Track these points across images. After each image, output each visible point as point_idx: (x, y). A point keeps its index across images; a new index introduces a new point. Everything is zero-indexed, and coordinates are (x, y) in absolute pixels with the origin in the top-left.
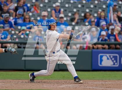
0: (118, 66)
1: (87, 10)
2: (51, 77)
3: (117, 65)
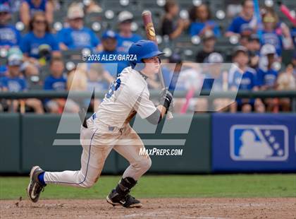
0: (285, 158)
1: (197, 2)
2: (96, 192)
3: (283, 157)
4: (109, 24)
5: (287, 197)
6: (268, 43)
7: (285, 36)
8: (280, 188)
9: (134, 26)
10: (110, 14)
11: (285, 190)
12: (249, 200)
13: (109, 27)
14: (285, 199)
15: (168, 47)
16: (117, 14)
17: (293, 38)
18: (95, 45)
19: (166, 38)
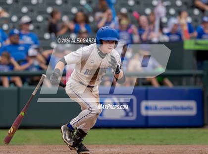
1: (74, 10)
3: (133, 117)
4: (14, 25)
5: (135, 145)
6: (122, 39)
7: (135, 34)
8: (130, 138)
9: (31, 27)
10: (14, 19)
11: (134, 139)
12: (109, 146)
13: (14, 28)
14: (134, 146)
15: (54, 41)
16: (20, 18)
17: (140, 35)
18: (4, 39)
19: (53, 35)
